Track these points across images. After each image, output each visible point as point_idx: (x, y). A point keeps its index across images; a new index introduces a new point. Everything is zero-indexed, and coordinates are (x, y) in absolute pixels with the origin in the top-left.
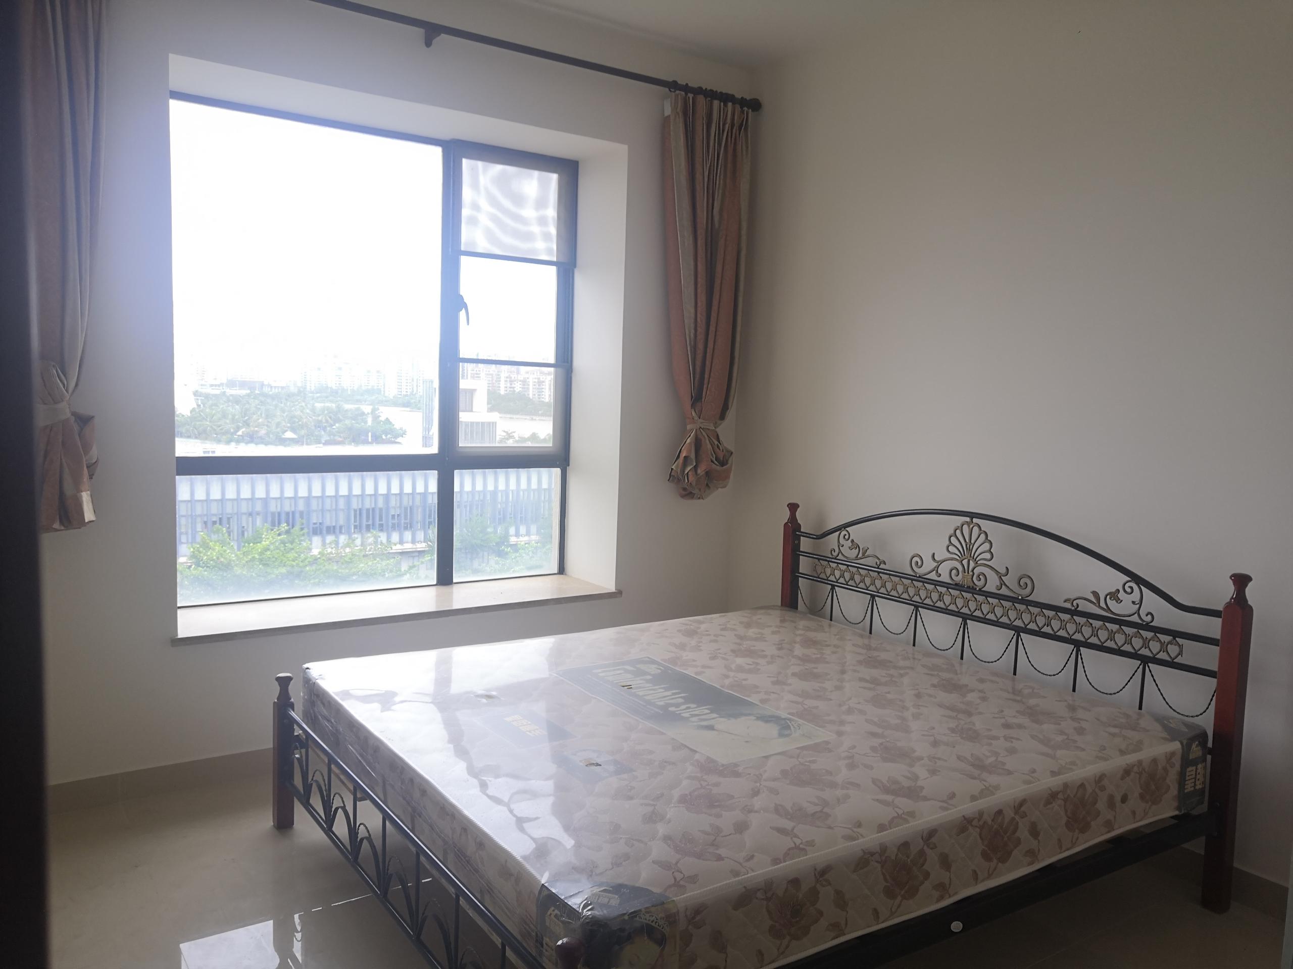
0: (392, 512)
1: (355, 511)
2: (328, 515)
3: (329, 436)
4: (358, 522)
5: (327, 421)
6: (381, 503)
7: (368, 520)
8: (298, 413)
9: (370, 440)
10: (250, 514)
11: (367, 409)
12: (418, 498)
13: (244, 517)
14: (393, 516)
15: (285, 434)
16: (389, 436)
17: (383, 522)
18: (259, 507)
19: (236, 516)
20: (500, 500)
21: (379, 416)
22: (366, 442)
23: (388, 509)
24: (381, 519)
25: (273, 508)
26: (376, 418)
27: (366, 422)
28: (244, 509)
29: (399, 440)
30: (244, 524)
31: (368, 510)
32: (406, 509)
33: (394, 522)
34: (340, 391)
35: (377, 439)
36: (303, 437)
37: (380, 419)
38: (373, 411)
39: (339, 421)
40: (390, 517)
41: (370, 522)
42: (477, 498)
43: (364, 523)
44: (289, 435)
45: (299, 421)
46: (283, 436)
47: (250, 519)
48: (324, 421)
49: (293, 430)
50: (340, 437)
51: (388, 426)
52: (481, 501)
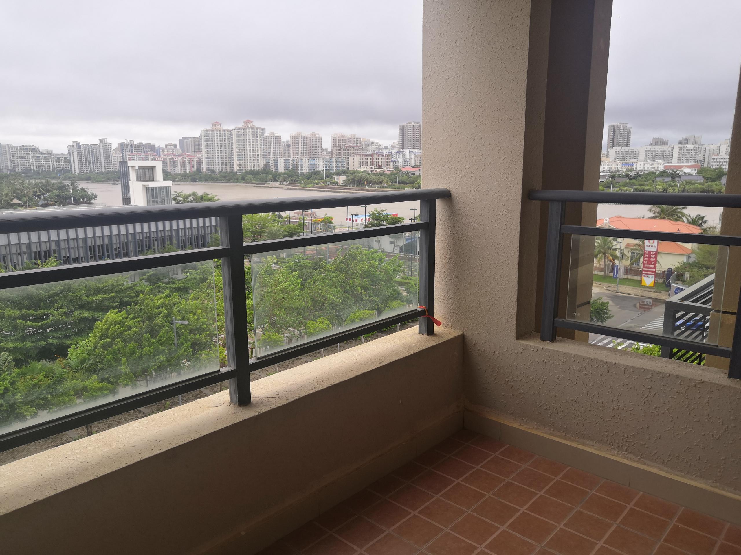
0: (115, 246)
1: (90, 247)
2: (72, 251)
3: (44, 201)
4: (93, 253)
5: (40, 191)
6: (106, 241)
7: (99, 252)
8: (18, 187)
9: (73, 202)
10: (19, 254)
11: (68, 183)
12: (130, 237)
13: (15, 257)
14: (116, 249)
15: (13, 201)
16: (85, 199)
17: (110, 253)
18: (24, 249)
19: (9, 257)
20: (181, 235)
21: (77, 187)
22: (70, 204)
23: (111, 244)
24: (108, 251)
25: (34, 249)
26: (75, 189)
27: (69, 191)
28: (14, 250)
29: (92, 201)
30: (15, 260)
31: (99, 246)
32: (123, 244)
33: (116, 252)
34: (40, 172)
35: (77, 202)
36: (26, 202)
37: (77, 189)
38: (72, 184)
39: (48, 191)
40: (114, 249)
41: (101, 254)
42: (167, 234)
43: (97, 255)
44: (16, 201)
45: (22, 192)
46: (12, 203)
47: (20, 257)
48: (38, 191)
49: (19, 199)
50: (52, 201)
51: (84, 193)
52: (170, 236)
